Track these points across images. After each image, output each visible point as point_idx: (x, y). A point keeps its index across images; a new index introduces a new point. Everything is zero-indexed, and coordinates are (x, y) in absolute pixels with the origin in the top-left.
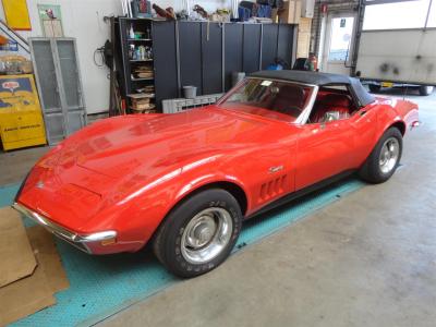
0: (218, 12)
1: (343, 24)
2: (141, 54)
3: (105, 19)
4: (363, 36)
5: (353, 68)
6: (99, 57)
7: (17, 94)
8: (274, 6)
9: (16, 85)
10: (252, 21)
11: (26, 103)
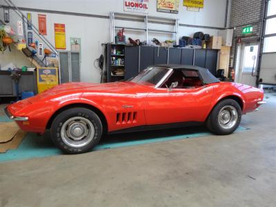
0: (166, 42)
1: (252, 50)
2: (119, 62)
3: (102, 44)
4: (263, 56)
5: (258, 77)
6: (97, 64)
7: (49, 76)
8: (203, 39)
9: (49, 72)
10: (188, 47)
11: (52, 81)
